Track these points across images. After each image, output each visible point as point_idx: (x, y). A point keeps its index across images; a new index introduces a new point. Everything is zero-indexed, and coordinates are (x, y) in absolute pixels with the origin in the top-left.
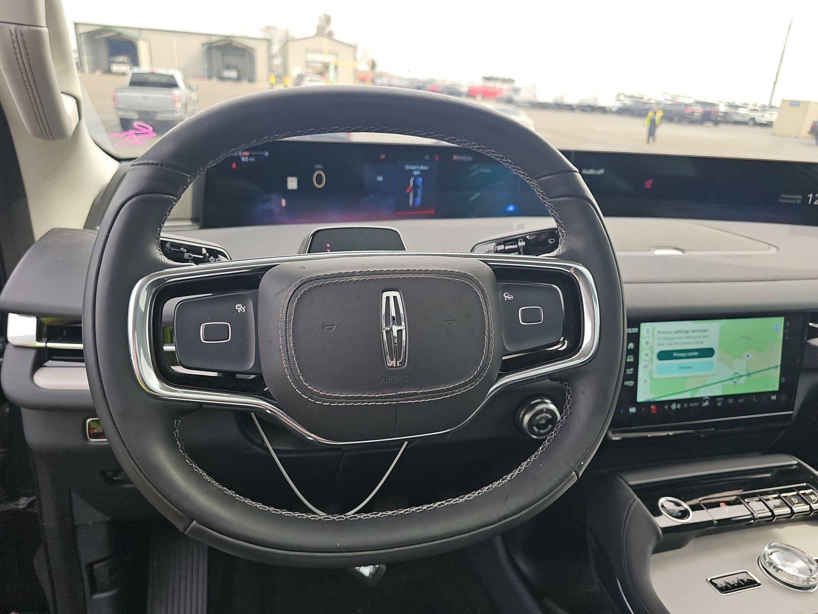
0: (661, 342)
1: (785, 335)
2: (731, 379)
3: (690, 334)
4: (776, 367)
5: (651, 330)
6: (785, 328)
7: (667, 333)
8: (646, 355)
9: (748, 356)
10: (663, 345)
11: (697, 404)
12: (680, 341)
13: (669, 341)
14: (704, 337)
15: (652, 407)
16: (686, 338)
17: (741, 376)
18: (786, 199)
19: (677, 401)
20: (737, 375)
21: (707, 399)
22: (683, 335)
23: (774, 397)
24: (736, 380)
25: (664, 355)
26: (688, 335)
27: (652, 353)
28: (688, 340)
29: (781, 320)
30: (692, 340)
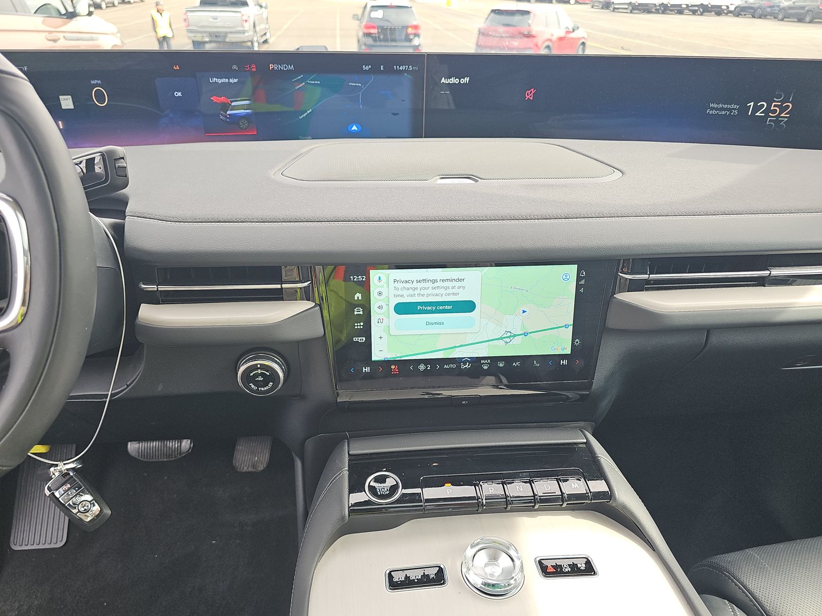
0: (400, 292)
1: (578, 287)
2: (501, 338)
3: (439, 284)
4: (566, 326)
5: (383, 278)
6: (579, 279)
7: (407, 282)
8: (379, 307)
9: (524, 312)
10: (402, 296)
11: (453, 366)
12: (425, 292)
13: (411, 292)
14: (459, 288)
15: (393, 367)
16: (433, 288)
17: (515, 336)
18: (716, 109)
19: (426, 362)
20: (509, 334)
21: (468, 361)
22: (430, 284)
23: (565, 362)
24: (508, 340)
25: (403, 309)
26: (436, 285)
27: (388, 305)
28: (435, 292)
29: (574, 268)
30: (442, 291)
